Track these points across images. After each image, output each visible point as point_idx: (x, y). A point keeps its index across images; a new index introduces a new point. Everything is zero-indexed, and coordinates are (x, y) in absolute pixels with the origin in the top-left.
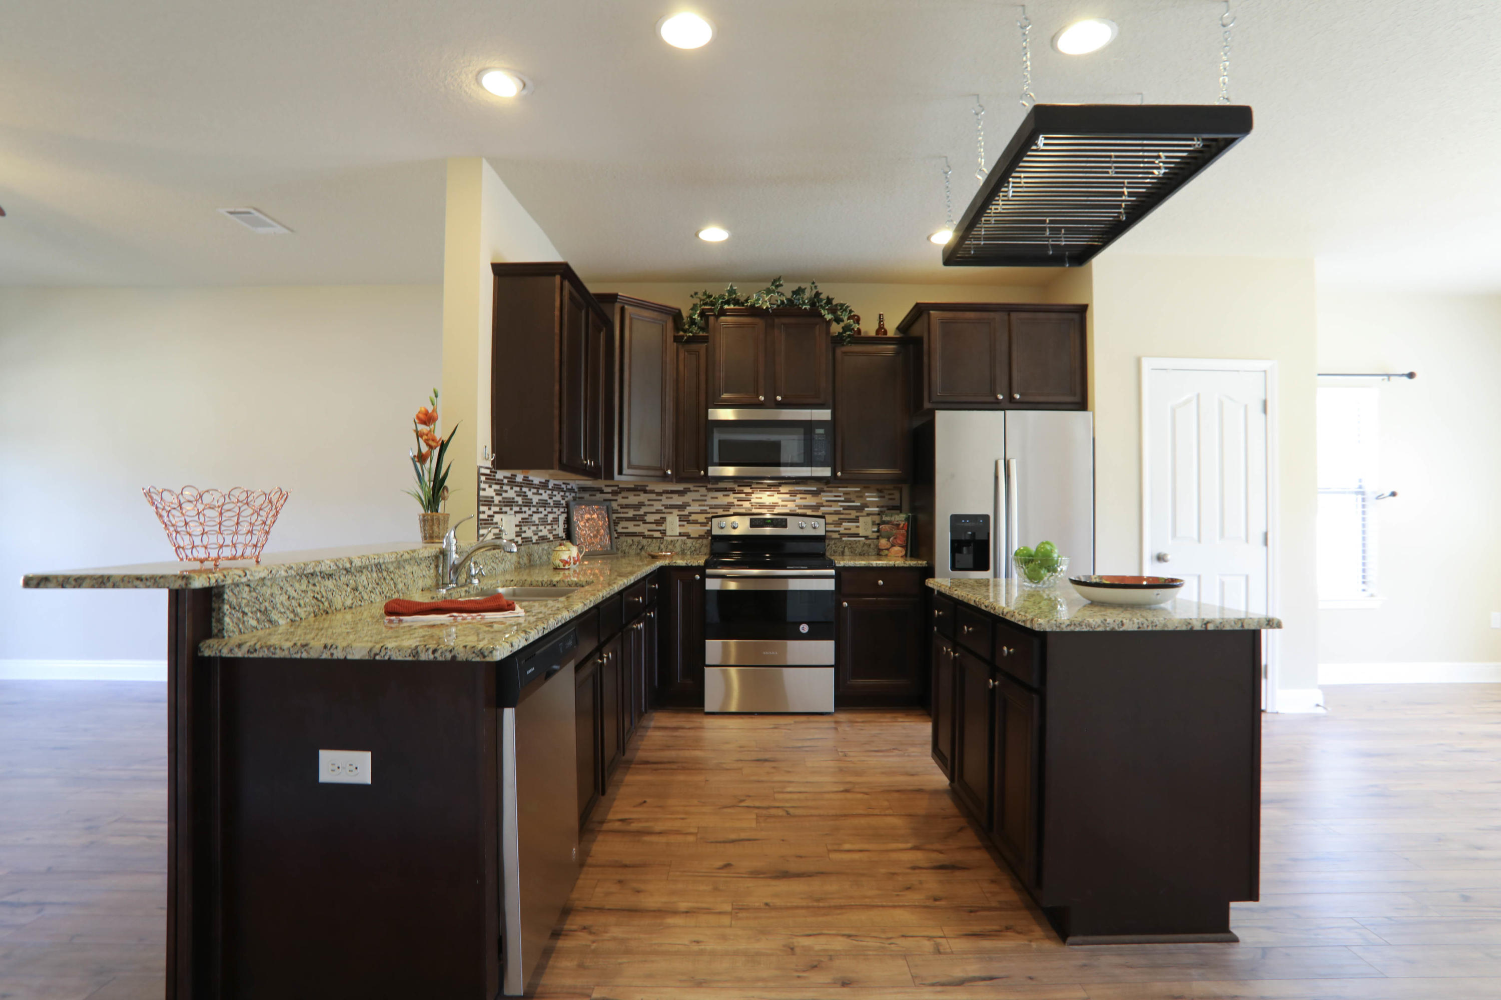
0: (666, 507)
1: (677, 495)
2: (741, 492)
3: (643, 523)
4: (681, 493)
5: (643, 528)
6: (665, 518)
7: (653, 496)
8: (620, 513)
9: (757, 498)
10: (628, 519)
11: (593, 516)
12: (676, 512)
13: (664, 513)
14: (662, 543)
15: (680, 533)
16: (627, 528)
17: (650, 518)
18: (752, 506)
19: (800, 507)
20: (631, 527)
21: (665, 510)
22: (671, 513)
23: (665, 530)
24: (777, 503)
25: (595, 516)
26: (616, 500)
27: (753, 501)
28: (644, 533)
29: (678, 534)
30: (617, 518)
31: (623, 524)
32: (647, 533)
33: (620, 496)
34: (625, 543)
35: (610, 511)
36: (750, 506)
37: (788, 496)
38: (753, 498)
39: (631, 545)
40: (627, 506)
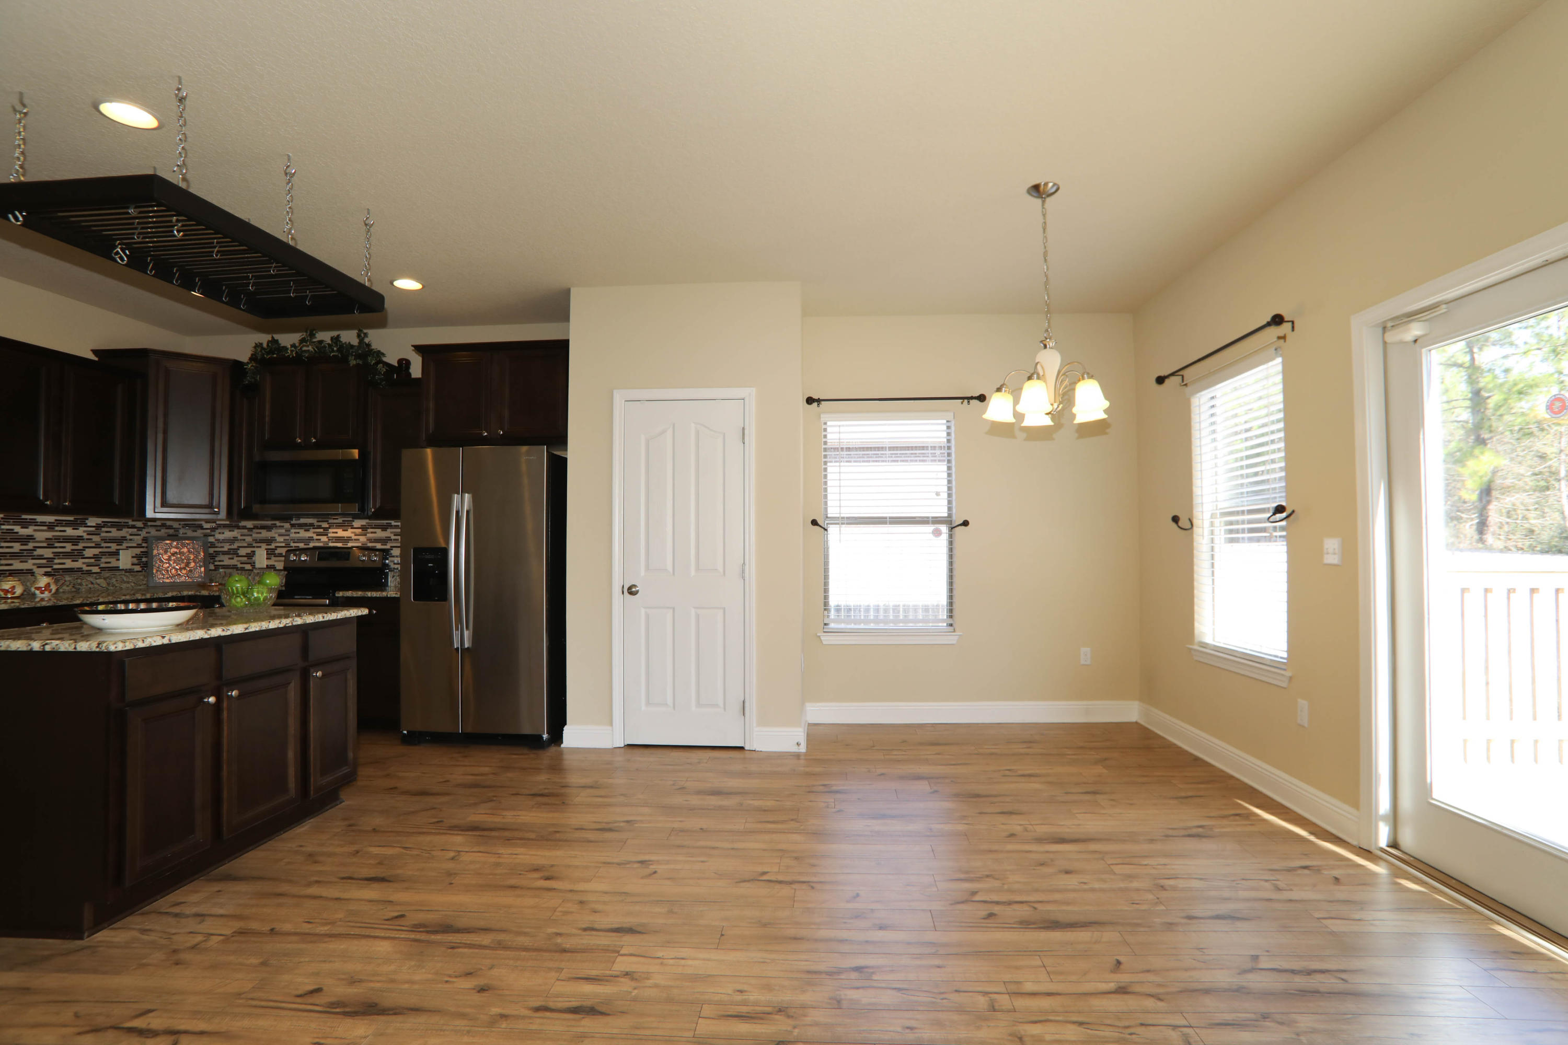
0: (256, 541)
1: (265, 530)
2: (319, 527)
3: (237, 556)
4: (268, 528)
5: (235, 561)
6: (254, 552)
7: (245, 531)
8: (217, 547)
9: (333, 533)
10: (224, 553)
11: (182, 550)
12: (264, 546)
13: (254, 547)
14: (250, 575)
15: (267, 566)
16: (223, 561)
17: (243, 552)
18: (329, 540)
19: (370, 540)
20: (226, 561)
21: (255, 545)
22: (260, 547)
23: (254, 563)
24: (351, 537)
25: (185, 550)
26: (214, 535)
27: (329, 535)
28: (236, 565)
29: (265, 567)
30: (214, 552)
31: (221, 557)
32: (240, 566)
33: (218, 531)
34: (218, 575)
35: (207, 546)
36: (327, 540)
37: (360, 530)
38: (330, 533)
39: (224, 577)
40: (224, 541)
